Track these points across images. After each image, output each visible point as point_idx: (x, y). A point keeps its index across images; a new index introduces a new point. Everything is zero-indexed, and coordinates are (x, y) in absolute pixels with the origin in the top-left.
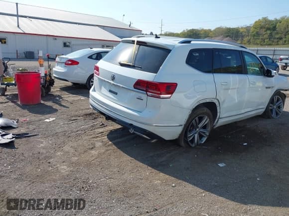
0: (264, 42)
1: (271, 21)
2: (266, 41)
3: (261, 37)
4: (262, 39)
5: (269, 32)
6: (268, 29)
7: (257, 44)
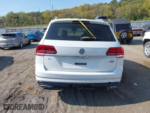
0: (15, 25)
1: (15, 14)
2: (16, 24)
3: (13, 22)
4: (14, 23)
5: (16, 20)
6: (15, 18)
7: (12, 26)
